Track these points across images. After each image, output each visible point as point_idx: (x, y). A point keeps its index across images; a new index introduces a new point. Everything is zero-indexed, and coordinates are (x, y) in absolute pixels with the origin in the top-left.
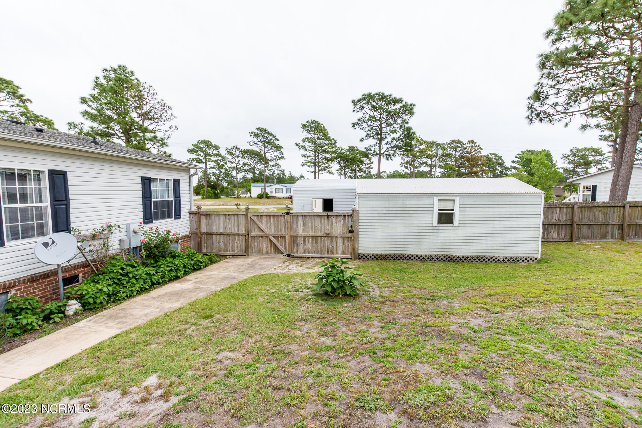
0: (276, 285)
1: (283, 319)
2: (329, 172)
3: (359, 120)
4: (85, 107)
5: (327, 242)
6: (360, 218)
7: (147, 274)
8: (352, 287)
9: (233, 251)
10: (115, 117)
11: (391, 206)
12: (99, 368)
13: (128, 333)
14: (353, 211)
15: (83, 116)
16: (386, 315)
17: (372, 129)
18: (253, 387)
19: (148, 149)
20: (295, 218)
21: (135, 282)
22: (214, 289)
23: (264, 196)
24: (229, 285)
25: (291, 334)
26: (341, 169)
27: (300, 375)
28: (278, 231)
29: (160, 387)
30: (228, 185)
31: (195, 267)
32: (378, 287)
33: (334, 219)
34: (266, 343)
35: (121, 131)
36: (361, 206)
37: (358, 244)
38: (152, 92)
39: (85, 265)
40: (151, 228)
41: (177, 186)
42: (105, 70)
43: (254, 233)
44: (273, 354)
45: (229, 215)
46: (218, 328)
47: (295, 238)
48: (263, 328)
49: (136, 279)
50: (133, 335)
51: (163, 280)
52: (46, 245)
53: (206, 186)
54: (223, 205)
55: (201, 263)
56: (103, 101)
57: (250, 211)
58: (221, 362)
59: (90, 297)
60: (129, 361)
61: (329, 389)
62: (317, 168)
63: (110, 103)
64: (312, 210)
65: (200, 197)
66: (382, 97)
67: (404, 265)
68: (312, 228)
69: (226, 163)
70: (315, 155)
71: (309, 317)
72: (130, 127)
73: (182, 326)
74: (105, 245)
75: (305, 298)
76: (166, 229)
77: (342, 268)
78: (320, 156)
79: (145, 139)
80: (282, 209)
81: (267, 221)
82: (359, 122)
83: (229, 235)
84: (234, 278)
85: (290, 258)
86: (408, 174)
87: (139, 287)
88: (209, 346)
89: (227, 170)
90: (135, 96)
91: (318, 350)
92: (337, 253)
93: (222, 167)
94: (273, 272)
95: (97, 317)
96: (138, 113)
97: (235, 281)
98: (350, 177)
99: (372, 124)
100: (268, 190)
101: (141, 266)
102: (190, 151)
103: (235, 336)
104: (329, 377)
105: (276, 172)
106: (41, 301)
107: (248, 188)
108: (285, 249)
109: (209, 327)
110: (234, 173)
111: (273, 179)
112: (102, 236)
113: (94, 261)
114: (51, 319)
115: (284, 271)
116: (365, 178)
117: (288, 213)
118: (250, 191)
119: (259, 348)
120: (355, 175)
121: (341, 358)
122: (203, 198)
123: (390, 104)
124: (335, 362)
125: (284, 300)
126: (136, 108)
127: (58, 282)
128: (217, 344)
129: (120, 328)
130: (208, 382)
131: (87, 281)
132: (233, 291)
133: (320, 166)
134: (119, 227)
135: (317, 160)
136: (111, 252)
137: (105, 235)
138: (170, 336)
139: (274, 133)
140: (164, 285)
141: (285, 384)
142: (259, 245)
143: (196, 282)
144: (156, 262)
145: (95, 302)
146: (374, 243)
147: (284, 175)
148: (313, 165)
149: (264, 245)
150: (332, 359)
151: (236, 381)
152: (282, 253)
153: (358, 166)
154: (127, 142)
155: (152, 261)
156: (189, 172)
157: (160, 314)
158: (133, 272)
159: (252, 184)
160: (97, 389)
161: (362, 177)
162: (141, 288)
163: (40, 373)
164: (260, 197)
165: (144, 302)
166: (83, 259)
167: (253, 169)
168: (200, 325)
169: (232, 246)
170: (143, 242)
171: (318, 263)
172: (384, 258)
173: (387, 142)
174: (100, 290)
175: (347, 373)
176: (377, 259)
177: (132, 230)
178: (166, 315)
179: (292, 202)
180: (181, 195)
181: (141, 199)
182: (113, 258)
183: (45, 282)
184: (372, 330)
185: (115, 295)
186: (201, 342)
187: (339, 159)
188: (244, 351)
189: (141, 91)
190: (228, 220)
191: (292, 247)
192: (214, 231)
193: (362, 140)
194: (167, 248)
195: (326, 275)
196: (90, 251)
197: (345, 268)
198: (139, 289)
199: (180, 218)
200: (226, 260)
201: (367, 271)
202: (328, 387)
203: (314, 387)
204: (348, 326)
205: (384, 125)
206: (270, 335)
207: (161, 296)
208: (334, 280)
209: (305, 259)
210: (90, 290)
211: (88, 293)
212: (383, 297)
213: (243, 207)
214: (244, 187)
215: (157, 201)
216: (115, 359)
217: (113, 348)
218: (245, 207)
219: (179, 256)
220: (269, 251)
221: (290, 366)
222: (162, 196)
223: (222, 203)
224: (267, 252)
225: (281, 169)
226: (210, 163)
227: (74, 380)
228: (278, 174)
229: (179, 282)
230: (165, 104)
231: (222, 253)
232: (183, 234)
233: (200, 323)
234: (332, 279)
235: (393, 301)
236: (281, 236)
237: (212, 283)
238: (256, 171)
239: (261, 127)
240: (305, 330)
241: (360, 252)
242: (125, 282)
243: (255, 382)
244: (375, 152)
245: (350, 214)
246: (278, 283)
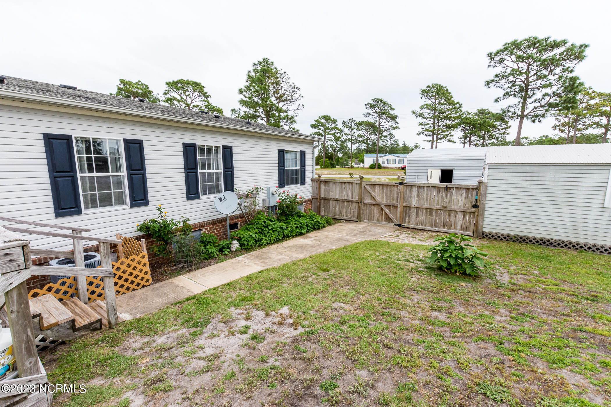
0: (386, 252)
1: (393, 285)
2: (450, 141)
3: (496, 76)
4: (241, 97)
5: (444, 216)
6: (488, 192)
7: (280, 228)
8: (473, 267)
9: (347, 216)
10: (260, 102)
11: (535, 179)
12: (251, 292)
13: (268, 271)
14: (480, 183)
15: (240, 103)
16: (517, 306)
17: (514, 85)
18: (365, 339)
19: (282, 126)
20: (409, 188)
21: (272, 233)
22: (330, 248)
23: (376, 166)
24: (343, 246)
25: (401, 301)
26: (465, 137)
27: (411, 341)
28: (390, 201)
29: (291, 317)
30: (343, 156)
31: (315, 227)
32: (508, 272)
33: (454, 191)
34: (376, 303)
35: (264, 113)
36: (491, 178)
37: (483, 221)
38: (286, 77)
39: (241, 216)
40: (284, 192)
41: (303, 157)
42: (254, 64)
43: (366, 201)
44: (383, 315)
45: (345, 183)
46: (334, 281)
47: (407, 208)
48: (373, 289)
49: (273, 231)
50: (271, 273)
51: (292, 234)
52: (221, 199)
53: (324, 157)
54: (338, 174)
55: (320, 224)
56: (253, 90)
57: (364, 180)
58: (336, 310)
59: (245, 240)
60: (269, 292)
61: (442, 364)
62: (435, 136)
63: (257, 91)
64: (427, 181)
65: (319, 167)
66: (534, 43)
67: (548, 251)
68: (427, 200)
69: (342, 135)
70: (434, 122)
71: (419, 289)
72: (270, 109)
73: (305, 273)
74: (254, 203)
75: (416, 269)
76: (294, 193)
77: (462, 244)
78: (440, 124)
79: (280, 118)
80: (394, 179)
81: (380, 190)
82: (496, 79)
83: (343, 201)
84: (347, 241)
85: (401, 228)
86: (565, 139)
87: (275, 238)
88: (327, 294)
89: (342, 142)
90: (274, 83)
91: (429, 323)
92: (455, 228)
93: (338, 139)
94: (383, 239)
95: (249, 255)
96: (275, 97)
97: (348, 244)
98: (477, 145)
99: (514, 79)
100: (380, 161)
101: (276, 221)
102: (313, 126)
103: (348, 291)
104: (443, 353)
105: (389, 143)
106: (218, 238)
107: (361, 158)
108: (397, 219)
109: (326, 279)
110: (349, 145)
111: (386, 150)
112: (252, 196)
113: (247, 214)
114: (223, 251)
115: (394, 240)
116: (497, 145)
117: (401, 184)
118: (362, 162)
119: (370, 307)
120: (483, 142)
121: (458, 337)
122: (322, 168)
123: (546, 50)
124: (450, 340)
125: (394, 267)
126: (275, 93)
127: (226, 226)
128: (333, 294)
129: (263, 267)
130: (326, 323)
131: (243, 228)
132: (347, 252)
133: (439, 134)
134: (263, 189)
135: (436, 128)
136: (257, 208)
137: (254, 195)
138: (297, 280)
139: (389, 103)
140: (292, 239)
141: (396, 346)
142: (370, 213)
143: (316, 240)
144: (287, 219)
145: (248, 244)
146: (505, 221)
147: (397, 145)
148: (431, 133)
149: (376, 213)
150: (446, 335)
151: (349, 329)
152: (393, 222)
153: (489, 131)
154: (268, 122)
155: (284, 219)
156: (313, 144)
157: (289, 261)
158: (271, 225)
159: (365, 155)
160: (251, 307)
161: (492, 144)
162: (277, 239)
163: (219, 287)
164: (372, 167)
165: (278, 250)
166: (241, 212)
167: (367, 140)
168: (319, 276)
169: (346, 212)
170: (278, 203)
171: (431, 237)
172: (518, 240)
173: (536, 100)
174: (251, 236)
175: (465, 354)
176: (508, 240)
177: (271, 192)
178: (294, 263)
179: (405, 173)
180: (306, 164)
181: (277, 168)
182: (258, 213)
183: (220, 225)
184: (497, 318)
185: (260, 241)
186: (320, 290)
187: (464, 126)
188: (356, 305)
189: (278, 78)
190: (343, 187)
191: (403, 218)
192: (331, 197)
193: (497, 101)
194: (295, 209)
195: (442, 250)
196: (245, 206)
197: (465, 245)
198: (275, 239)
199: (305, 184)
200: (340, 224)
201: (494, 252)
202: (441, 361)
203: (426, 357)
204: (467, 307)
205: (531, 79)
206: (380, 297)
207: (290, 247)
208: (451, 256)
209: (417, 231)
210: (245, 235)
211: (244, 237)
212: (514, 284)
213: (356, 177)
214: (357, 158)
215: (288, 170)
216: (261, 288)
217: (259, 280)
218: (358, 176)
219: (303, 216)
220: (380, 220)
221: (400, 330)
222: (292, 166)
223: (337, 172)
224: (378, 220)
225: (394, 139)
226: (329, 136)
227: (237, 296)
228: (391, 144)
229: (303, 238)
230: (295, 86)
231: (337, 217)
232: (307, 198)
233: (319, 274)
234: (449, 254)
235: (530, 292)
236: (393, 206)
237: (328, 242)
238: (369, 142)
239: (377, 98)
240: (416, 301)
241: (484, 230)
242: (266, 232)
243: (367, 336)
244: (515, 113)
245: (475, 187)
246: (388, 250)
